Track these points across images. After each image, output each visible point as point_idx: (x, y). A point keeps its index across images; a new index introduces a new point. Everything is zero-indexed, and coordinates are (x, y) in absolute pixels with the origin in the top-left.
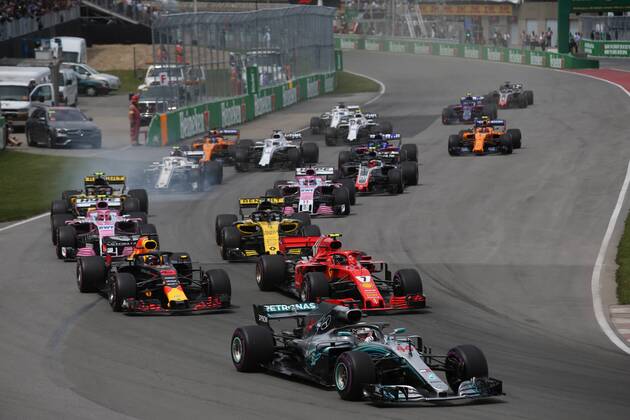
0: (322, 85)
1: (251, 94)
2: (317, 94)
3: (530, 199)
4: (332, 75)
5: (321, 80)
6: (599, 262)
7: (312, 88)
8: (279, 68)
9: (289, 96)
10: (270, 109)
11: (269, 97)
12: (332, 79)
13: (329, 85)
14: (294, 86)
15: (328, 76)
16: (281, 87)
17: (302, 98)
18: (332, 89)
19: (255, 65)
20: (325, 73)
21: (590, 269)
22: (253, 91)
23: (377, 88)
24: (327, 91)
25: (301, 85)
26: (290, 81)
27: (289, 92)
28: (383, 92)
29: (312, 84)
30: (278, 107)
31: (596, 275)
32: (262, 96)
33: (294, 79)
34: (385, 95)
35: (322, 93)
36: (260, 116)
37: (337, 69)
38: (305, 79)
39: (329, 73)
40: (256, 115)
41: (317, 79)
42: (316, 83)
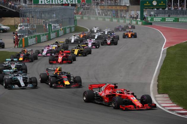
0: (71, 30)
1: (50, 33)
2: (69, 32)
3: (132, 63)
4: (74, 27)
5: (71, 28)
7: (68, 30)
8: (58, 25)
9: (61, 33)
10: (55, 37)
11: (55, 33)
12: (74, 28)
13: (73, 30)
14: (62, 30)
15: (73, 27)
16: (58, 30)
17: (65, 33)
18: (74, 31)
19: (51, 24)
20: (71, 26)
21: (150, 84)
22: (50, 31)
23: (87, 31)
24: (72, 31)
25: (65, 30)
26: (61, 28)
28: (89, 32)
30: (58, 36)
31: (151, 85)
32: (53, 33)
33: (62, 28)
35: (71, 32)
36: (52, 39)
37: (75, 25)
38: (66, 28)
39: (73, 26)
40: (51, 38)
41: (69, 28)
42: (69, 29)
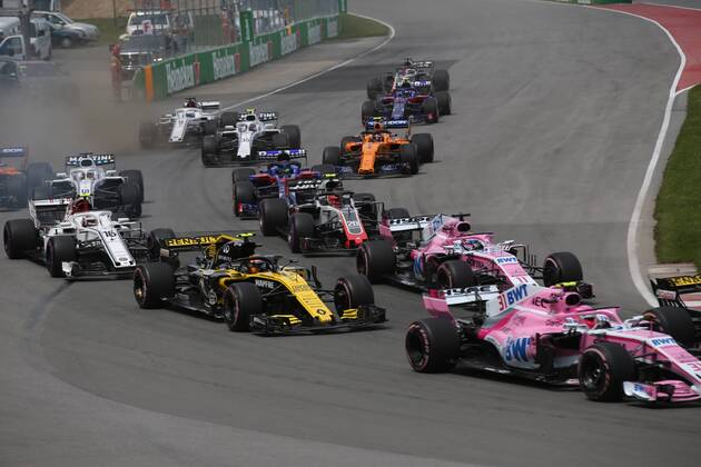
0: (324, 29)
1: (246, 43)
2: (319, 40)
3: (558, 151)
4: (335, 18)
5: (323, 23)
6: (635, 218)
7: (313, 33)
8: (276, 12)
9: (289, 43)
10: (267, 58)
11: (266, 45)
12: (335, 23)
13: (332, 30)
14: (293, 32)
15: (331, 20)
16: (278, 33)
17: (303, 45)
18: (335, 34)
19: (249, 9)
20: (327, 16)
21: (626, 226)
22: (248, 38)
23: (386, 32)
24: (330, 36)
25: (301, 30)
26: (288, 27)
27: (288, 38)
28: (393, 35)
29: (313, 29)
30: (276, 56)
31: (632, 232)
32: (258, 43)
33: (293, 24)
34: (394, 38)
35: (325, 39)
36: (256, 66)
37: (341, 12)
38: (305, 24)
39: (332, 16)
40: (252, 65)
41: (319, 23)
42: (318, 27)
